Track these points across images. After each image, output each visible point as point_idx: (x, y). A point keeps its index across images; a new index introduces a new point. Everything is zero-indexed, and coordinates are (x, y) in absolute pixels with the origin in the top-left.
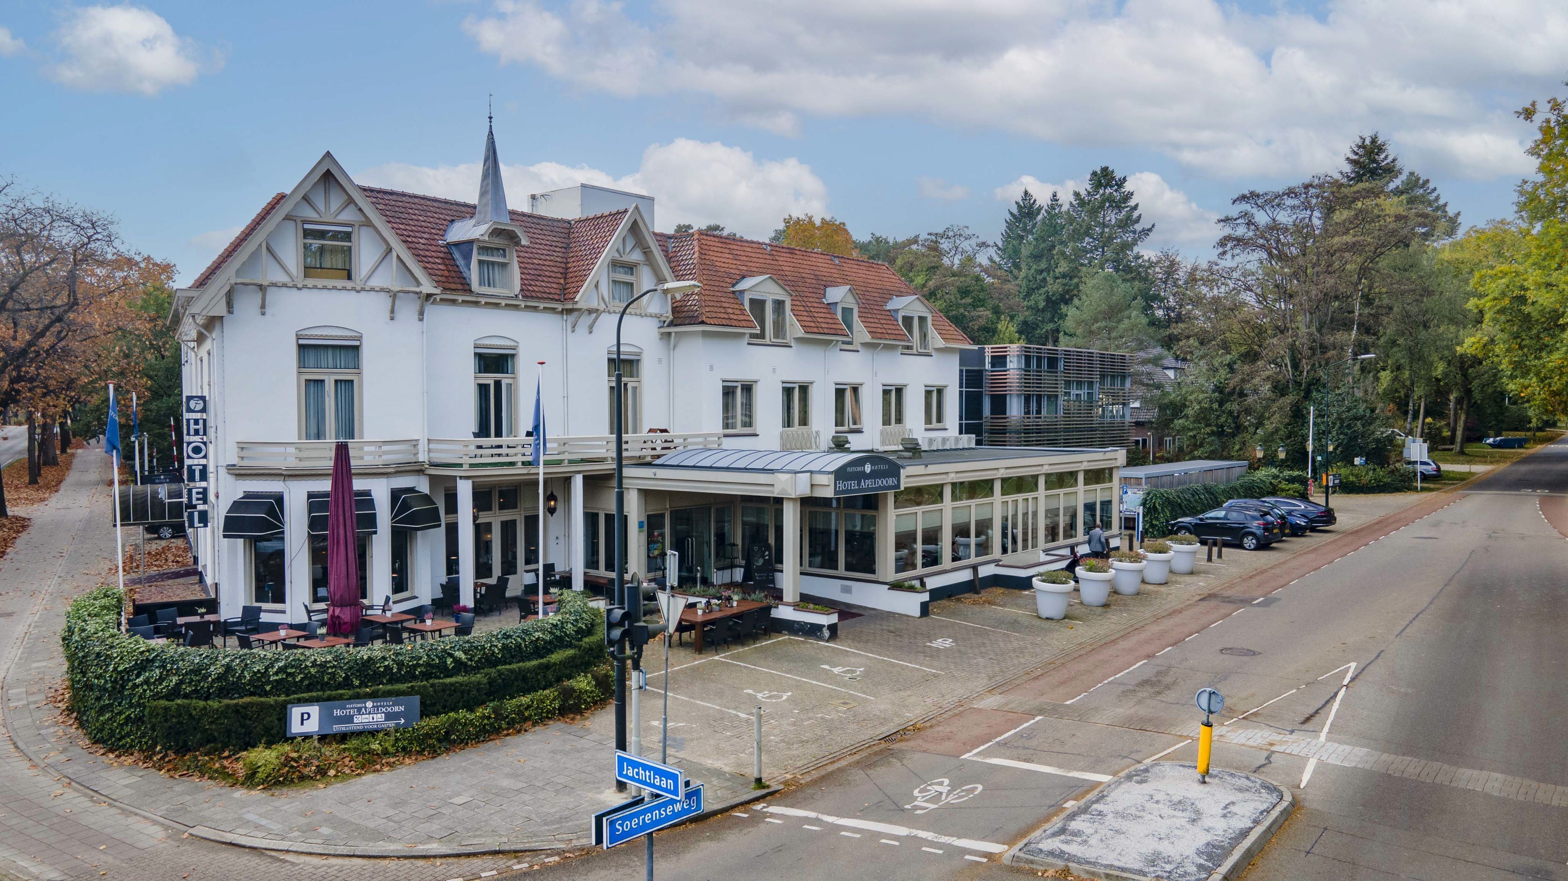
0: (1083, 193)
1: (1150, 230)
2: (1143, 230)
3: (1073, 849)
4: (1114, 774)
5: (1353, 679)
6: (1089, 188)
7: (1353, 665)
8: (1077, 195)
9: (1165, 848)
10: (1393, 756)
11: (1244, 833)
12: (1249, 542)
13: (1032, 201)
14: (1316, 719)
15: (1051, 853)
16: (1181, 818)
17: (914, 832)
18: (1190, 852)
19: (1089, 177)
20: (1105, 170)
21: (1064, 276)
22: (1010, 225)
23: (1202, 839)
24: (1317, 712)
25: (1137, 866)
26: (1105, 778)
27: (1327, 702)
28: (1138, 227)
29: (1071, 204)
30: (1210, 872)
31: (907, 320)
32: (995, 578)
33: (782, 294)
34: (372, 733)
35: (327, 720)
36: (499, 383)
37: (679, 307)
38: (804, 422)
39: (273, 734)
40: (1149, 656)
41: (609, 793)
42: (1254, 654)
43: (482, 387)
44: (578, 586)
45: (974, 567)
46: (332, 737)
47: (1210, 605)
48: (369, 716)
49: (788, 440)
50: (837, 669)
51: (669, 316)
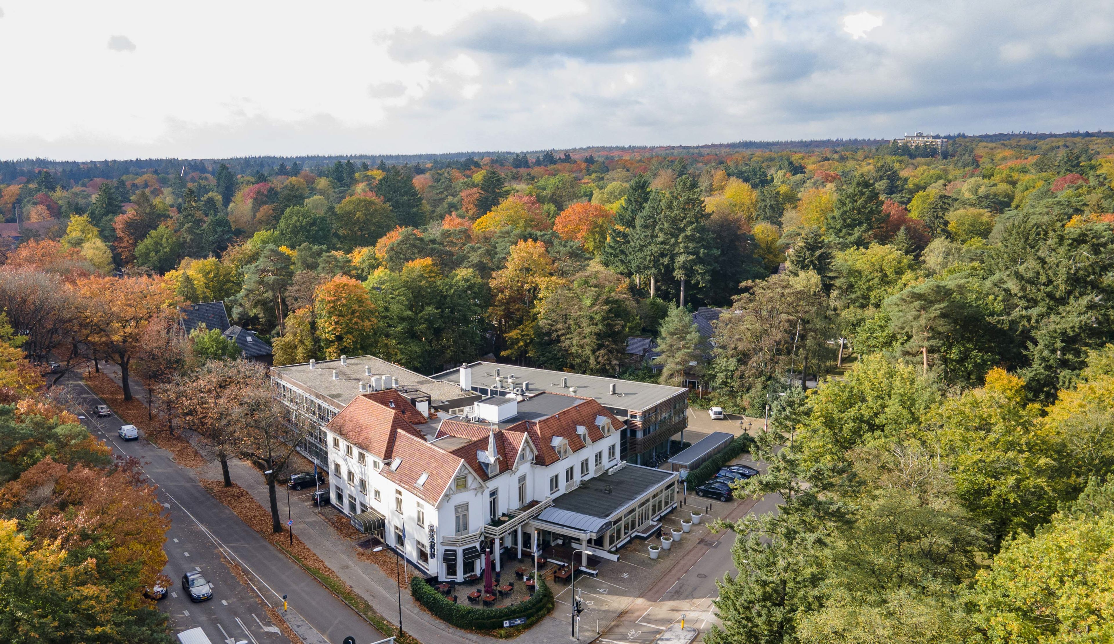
4: (666, 627)
12: (723, 499)
14: (711, 606)
21: (662, 242)
26: (664, 628)
31: (603, 428)
32: (637, 537)
33: (566, 441)
34: (517, 625)
35: (510, 623)
36: (494, 499)
37: (537, 457)
38: (572, 478)
39: (502, 626)
40: (679, 579)
41: (571, 638)
42: (705, 576)
43: (491, 502)
44: (519, 556)
45: (630, 536)
46: (511, 627)
47: (702, 545)
48: (518, 622)
49: (567, 487)
50: (601, 591)
51: (534, 461)
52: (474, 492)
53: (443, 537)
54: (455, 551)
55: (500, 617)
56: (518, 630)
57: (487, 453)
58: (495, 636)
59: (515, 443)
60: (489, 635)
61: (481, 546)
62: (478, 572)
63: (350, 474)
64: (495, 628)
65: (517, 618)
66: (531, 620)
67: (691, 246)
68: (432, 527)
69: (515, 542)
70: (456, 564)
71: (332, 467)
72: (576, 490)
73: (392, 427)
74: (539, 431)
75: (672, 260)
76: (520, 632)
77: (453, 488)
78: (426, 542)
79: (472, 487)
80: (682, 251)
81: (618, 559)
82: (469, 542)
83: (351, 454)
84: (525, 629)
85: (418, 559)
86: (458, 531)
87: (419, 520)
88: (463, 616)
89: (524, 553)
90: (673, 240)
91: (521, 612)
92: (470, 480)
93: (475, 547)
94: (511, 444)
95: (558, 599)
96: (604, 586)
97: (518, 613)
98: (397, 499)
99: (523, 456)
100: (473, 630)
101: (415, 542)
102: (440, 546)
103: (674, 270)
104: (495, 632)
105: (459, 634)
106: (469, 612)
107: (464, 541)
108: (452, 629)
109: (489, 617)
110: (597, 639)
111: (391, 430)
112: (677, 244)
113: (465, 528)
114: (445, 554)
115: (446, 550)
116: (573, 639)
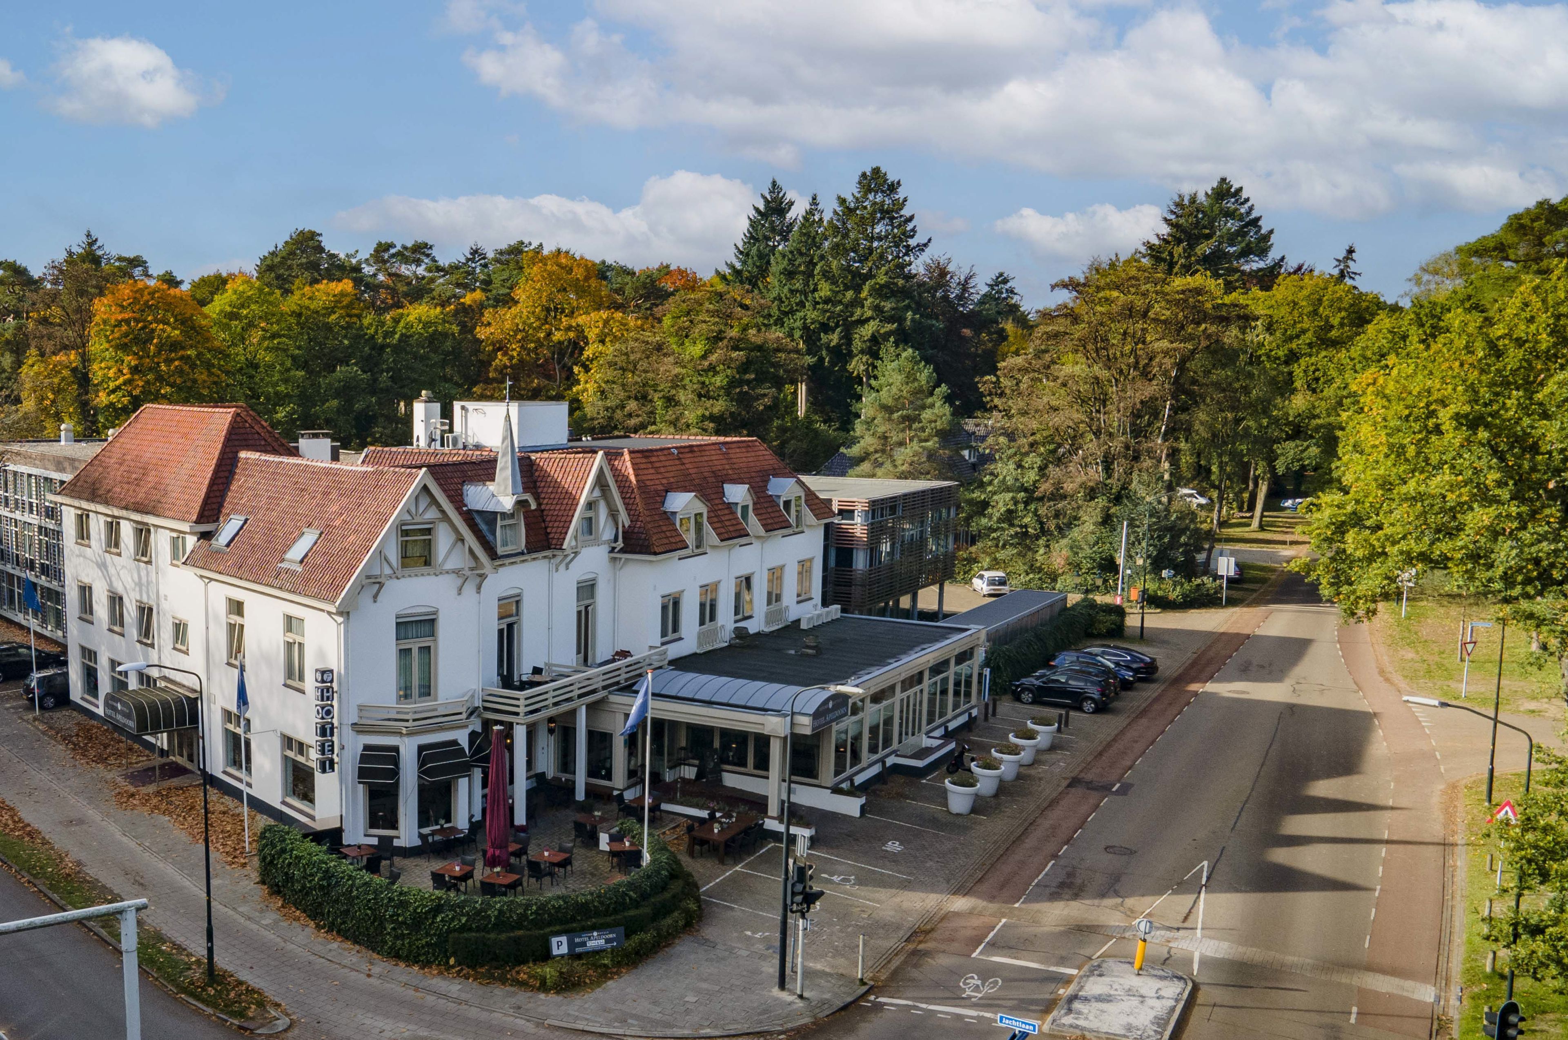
0: (849, 198)
1: (925, 245)
2: (918, 245)
3: (1081, 1023)
4: (1079, 968)
5: (1208, 878)
6: (855, 191)
7: (1205, 863)
8: (842, 201)
9: (1131, 1020)
10: (1244, 949)
11: (1173, 1009)
12: (1089, 706)
13: (781, 195)
14: (1191, 918)
15: (1071, 1026)
16: (1135, 1001)
17: (981, 1014)
18: (1147, 1023)
19: (857, 179)
20: (876, 171)
21: (827, 301)
22: (753, 223)
23: (1151, 1015)
24: (1190, 912)
25: (1122, 1032)
26: (1074, 972)
27: (1195, 902)
28: (912, 242)
29: (835, 212)
30: (1161, 1034)
31: (787, 504)
32: (896, 767)
33: (701, 508)
34: (597, 952)
35: (571, 945)
36: (510, 626)
37: (628, 535)
38: (712, 618)
39: (545, 956)
40: (1055, 856)
41: (776, 992)
42: (1131, 853)
43: (501, 632)
44: (580, 795)
45: (882, 761)
46: (573, 956)
47: (1077, 792)
48: (595, 942)
49: (702, 638)
50: (835, 878)
51: (620, 544)
52: (456, 581)
53: (361, 708)
54: (396, 749)
55: (538, 923)
56: (596, 966)
57: (492, 487)
58: (523, 984)
59: (567, 482)
60: (503, 981)
61: (471, 743)
62: (461, 820)
63: (116, 601)
64: (524, 962)
65: (594, 928)
66: (636, 938)
67: (888, 305)
68: (325, 674)
69: (566, 761)
70: (396, 785)
71: (72, 596)
72: (722, 649)
73: (225, 445)
74: (631, 471)
75: (847, 338)
76: (605, 974)
77: (393, 555)
78: (309, 735)
79: (449, 566)
80: (869, 313)
81: (863, 808)
82: (441, 728)
83: (117, 545)
84: (619, 964)
85: (286, 794)
86: (406, 694)
87: (290, 674)
88: (417, 922)
89: (590, 791)
90: (850, 294)
91: (606, 913)
92: (443, 540)
93: (455, 743)
94: (557, 485)
95: (709, 893)
96: (840, 868)
97: (597, 914)
98: (231, 627)
99: (589, 524)
100: (449, 968)
101: (277, 743)
102: (348, 732)
103: (850, 355)
104: (524, 972)
105: (404, 978)
106: (437, 909)
107: (424, 724)
108: (381, 966)
109: (502, 923)
110: (863, 996)
111: (223, 453)
112: (857, 302)
113: (427, 690)
114: (364, 758)
115: (367, 748)
116: (785, 996)
